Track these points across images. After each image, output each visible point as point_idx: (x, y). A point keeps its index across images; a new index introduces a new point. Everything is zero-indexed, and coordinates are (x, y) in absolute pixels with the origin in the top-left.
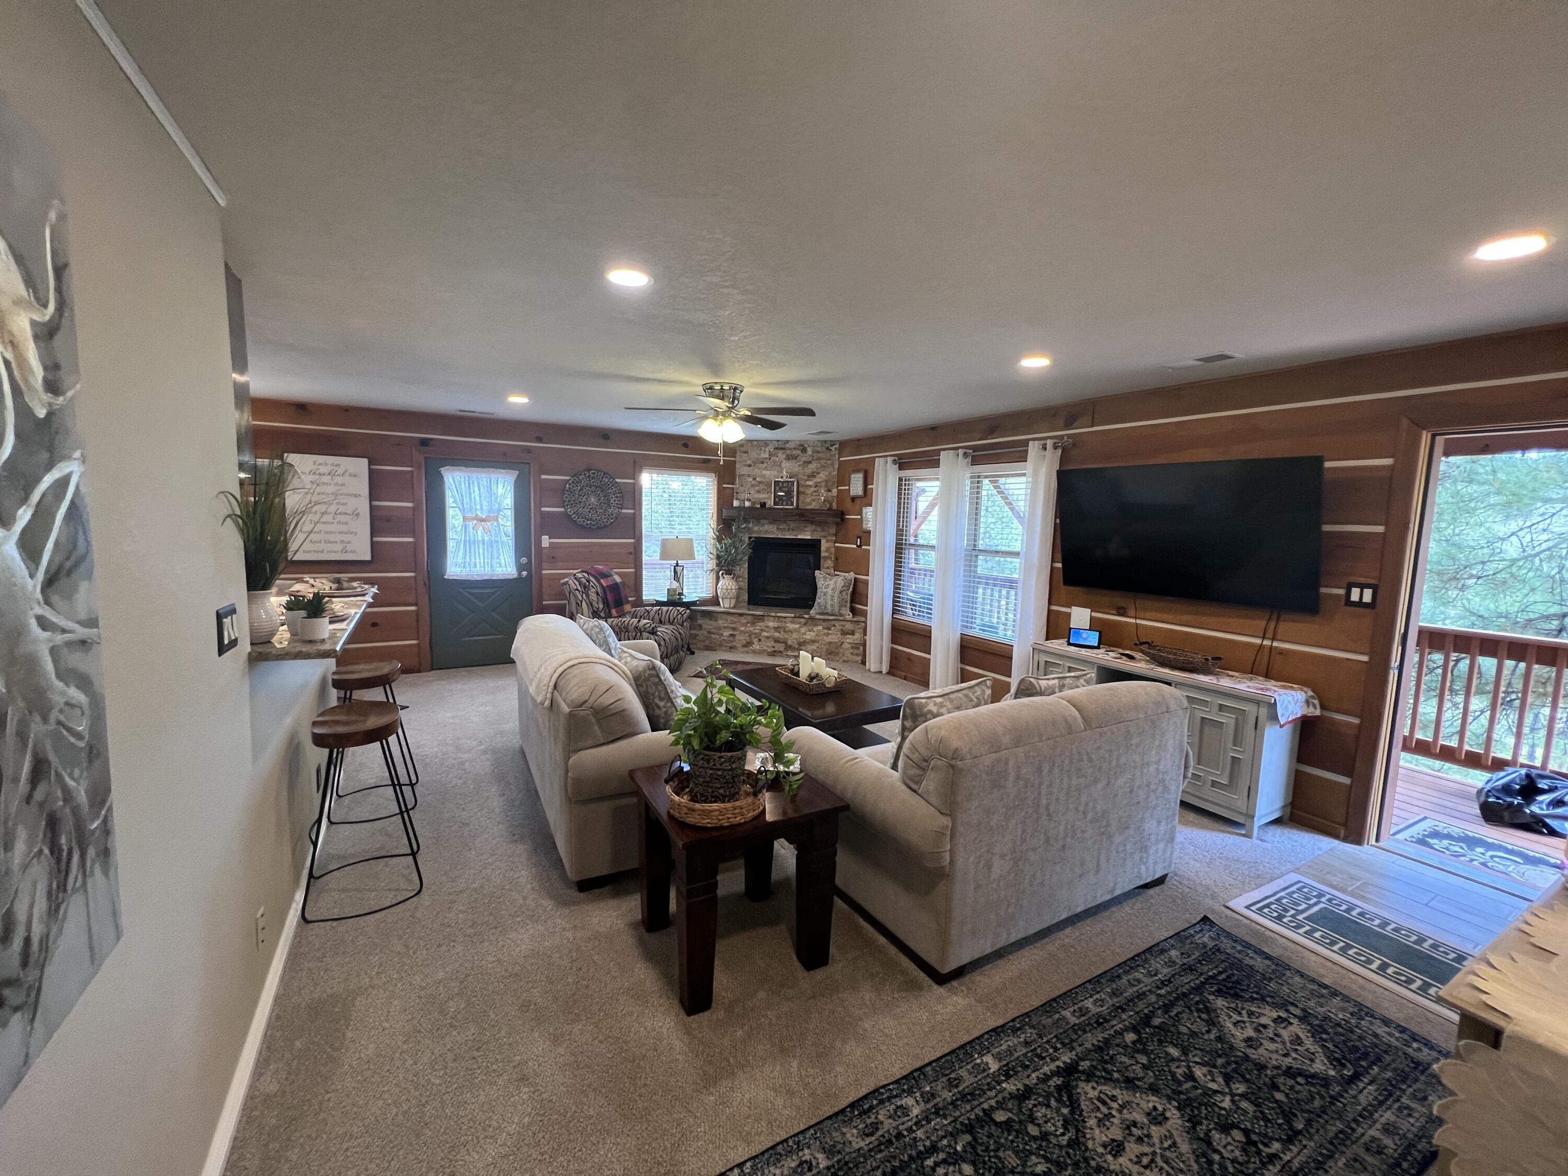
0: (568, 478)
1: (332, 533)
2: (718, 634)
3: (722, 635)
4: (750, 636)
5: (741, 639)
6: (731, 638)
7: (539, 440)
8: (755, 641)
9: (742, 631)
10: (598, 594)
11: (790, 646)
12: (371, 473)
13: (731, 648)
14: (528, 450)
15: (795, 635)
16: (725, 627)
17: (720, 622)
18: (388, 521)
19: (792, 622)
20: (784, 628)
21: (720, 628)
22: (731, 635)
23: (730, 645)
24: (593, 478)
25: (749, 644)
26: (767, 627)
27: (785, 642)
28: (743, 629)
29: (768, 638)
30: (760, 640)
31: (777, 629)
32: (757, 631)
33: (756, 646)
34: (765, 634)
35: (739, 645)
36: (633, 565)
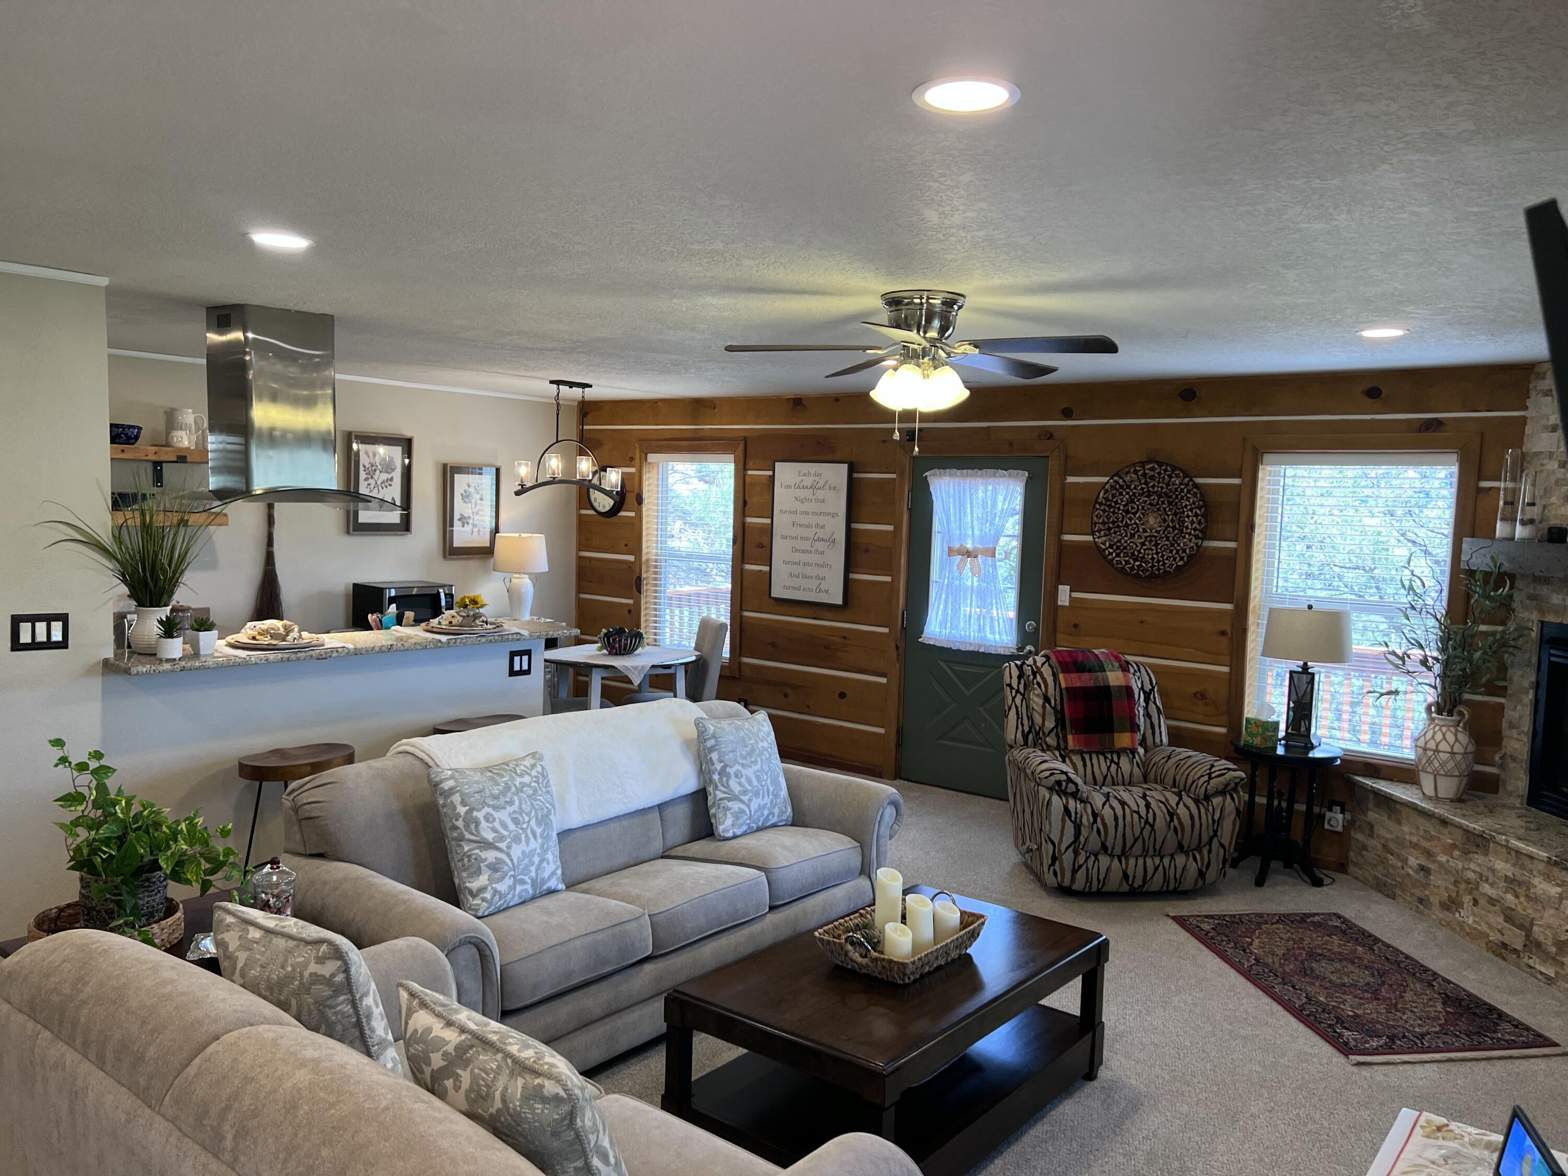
0: (1105, 479)
1: (809, 564)
2: (1398, 857)
3: (1405, 861)
4: (1456, 883)
5: (1440, 885)
6: (1420, 876)
7: (1067, 414)
8: (1467, 899)
9: (1441, 865)
10: (1047, 699)
11: (1538, 945)
12: (851, 482)
13: (1421, 901)
14: (1048, 434)
15: (1549, 916)
16: (1415, 846)
17: (1406, 829)
18: (867, 551)
19: (1548, 877)
20: (1528, 886)
21: (1400, 842)
22: (1422, 868)
23: (1418, 892)
24: (1152, 478)
25: (1452, 904)
26: (1493, 871)
27: (1526, 927)
28: (1443, 858)
29: (1492, 901)
30: (1476, 902)
31: (1512, 883)
32: (1471, 875)
33: (1467, 916)
34: (1486, 889)
35: (1434, 900)
36: (1227, 659)
